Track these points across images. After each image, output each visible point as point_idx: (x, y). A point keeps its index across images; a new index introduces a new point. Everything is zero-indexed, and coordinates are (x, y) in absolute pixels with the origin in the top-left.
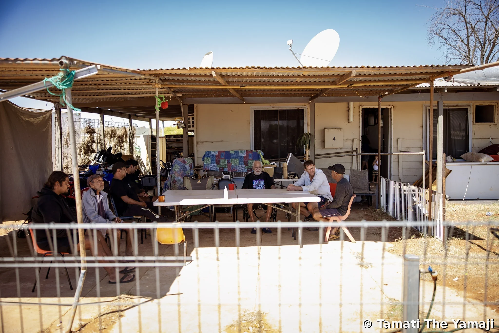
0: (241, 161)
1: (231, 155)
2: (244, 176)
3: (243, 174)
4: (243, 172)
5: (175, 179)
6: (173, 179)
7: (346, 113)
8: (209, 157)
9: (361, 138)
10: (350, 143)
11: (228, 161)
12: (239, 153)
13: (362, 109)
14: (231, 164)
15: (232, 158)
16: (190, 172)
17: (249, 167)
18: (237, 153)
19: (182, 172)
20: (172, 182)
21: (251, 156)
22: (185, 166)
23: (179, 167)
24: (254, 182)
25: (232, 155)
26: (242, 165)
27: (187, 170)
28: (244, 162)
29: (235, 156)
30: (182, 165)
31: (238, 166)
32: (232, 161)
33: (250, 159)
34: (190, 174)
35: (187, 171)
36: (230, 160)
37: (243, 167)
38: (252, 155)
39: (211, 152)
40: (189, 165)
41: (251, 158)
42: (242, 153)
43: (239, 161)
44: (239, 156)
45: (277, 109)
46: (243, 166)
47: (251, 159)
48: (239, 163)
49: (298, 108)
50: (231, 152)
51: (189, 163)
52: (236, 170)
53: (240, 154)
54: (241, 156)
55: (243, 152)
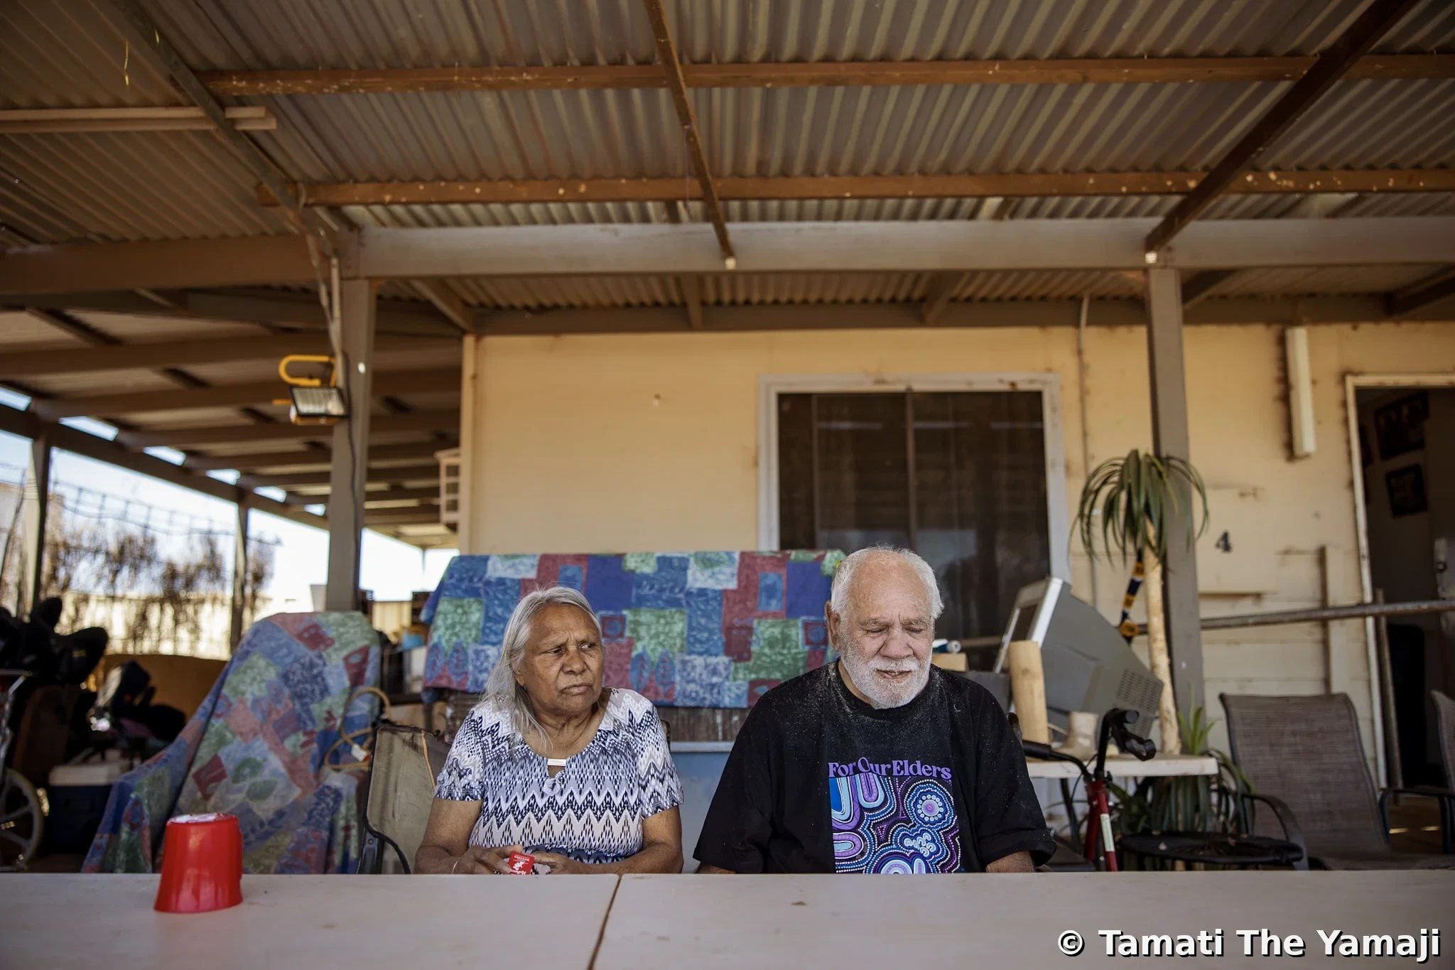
0: (706, 629)
1: (633, 579)
2: (725, 739)
3: (715, 726)
4: (714, 708)
5: (222, 754)
6: (205, 754)
7: (1272, 412)
8: (474, 593)
9: (1364, 542)
10: (1305, 570)
11: (613, 627)
12: (685, 569)
13: (1360, 392)
14: (631, 645)
15: (641, 602)
16: (348, 705)
17: (760, 668)
18: (672, 567)
19: (286, 705)
20: (196, 776)
21: (778, 594)
22: (312, 665)
23: (272, 674)
24: (843, 784)
25: (639, 586)
26: (707, 652)
27: (325, 691)
28: (728, 630)
29: (662, 590)
30: (296, 660)
31: (684, 663)
32: (637, 623)
33: (765, 616)
34: (346, 719)
35: (328, 700)
36: (623, 620)
37: (714, 672)
38: (782, 585)
39: (485, 559)
40: (346, 659)
41: (775, 605)
42: (708, 572)
43: (691, 628)
44: (689, 594)
45: (901, 388)
46: (712, 660)
47: (775, 615)
48: (692, 643)
49: (1013, 384)
50: (631, 563)
51: (346, 645)
52: (668, 695)
53: (697, 579)
54: (702, 592)
55: (719, 563)
